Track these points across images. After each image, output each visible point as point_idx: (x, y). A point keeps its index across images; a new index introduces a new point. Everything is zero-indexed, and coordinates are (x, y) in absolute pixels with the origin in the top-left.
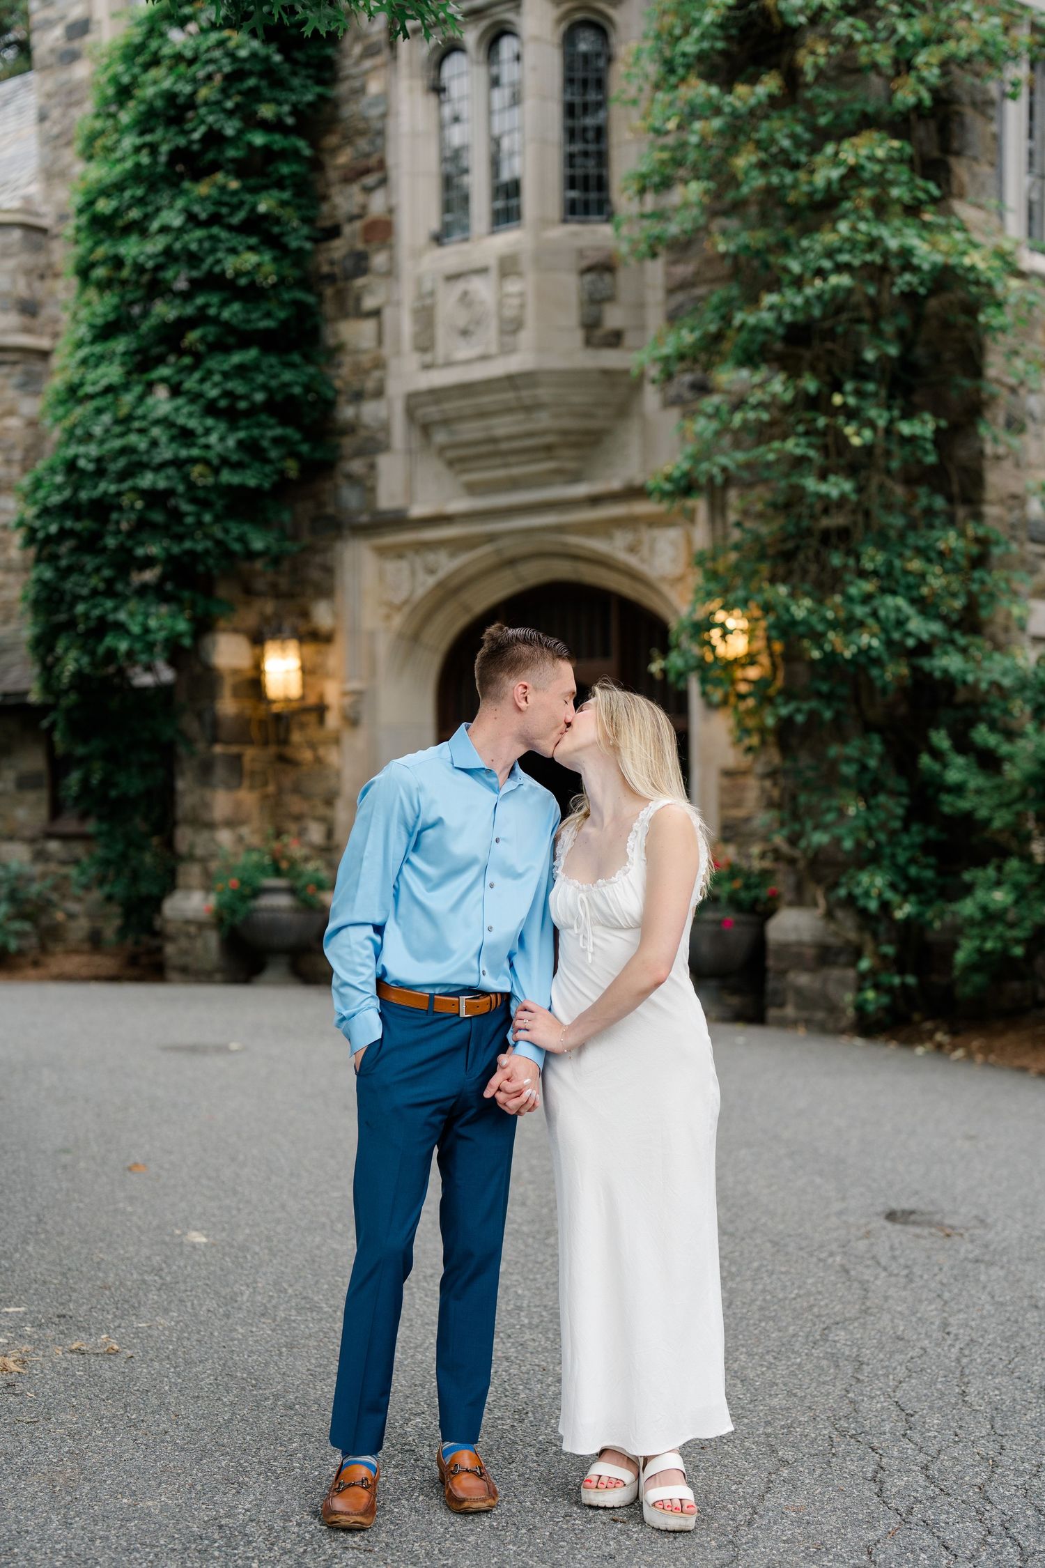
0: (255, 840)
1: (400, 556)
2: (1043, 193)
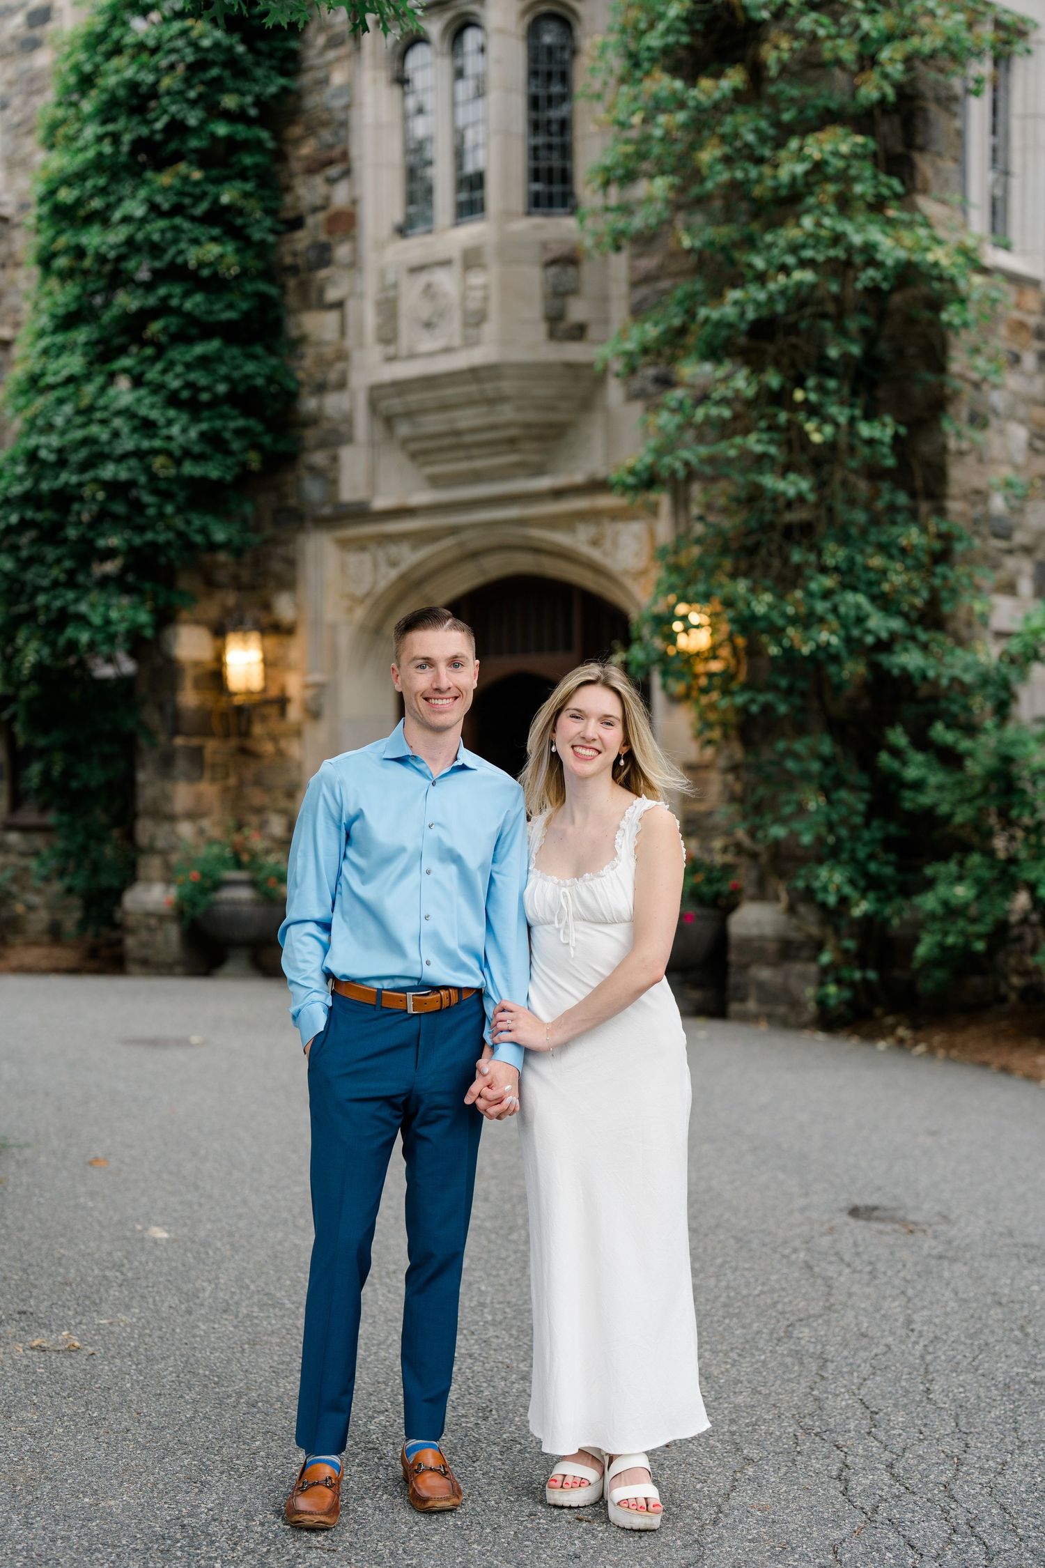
0: (216, 832)
1: (363, 549)
2: (1006, 189)
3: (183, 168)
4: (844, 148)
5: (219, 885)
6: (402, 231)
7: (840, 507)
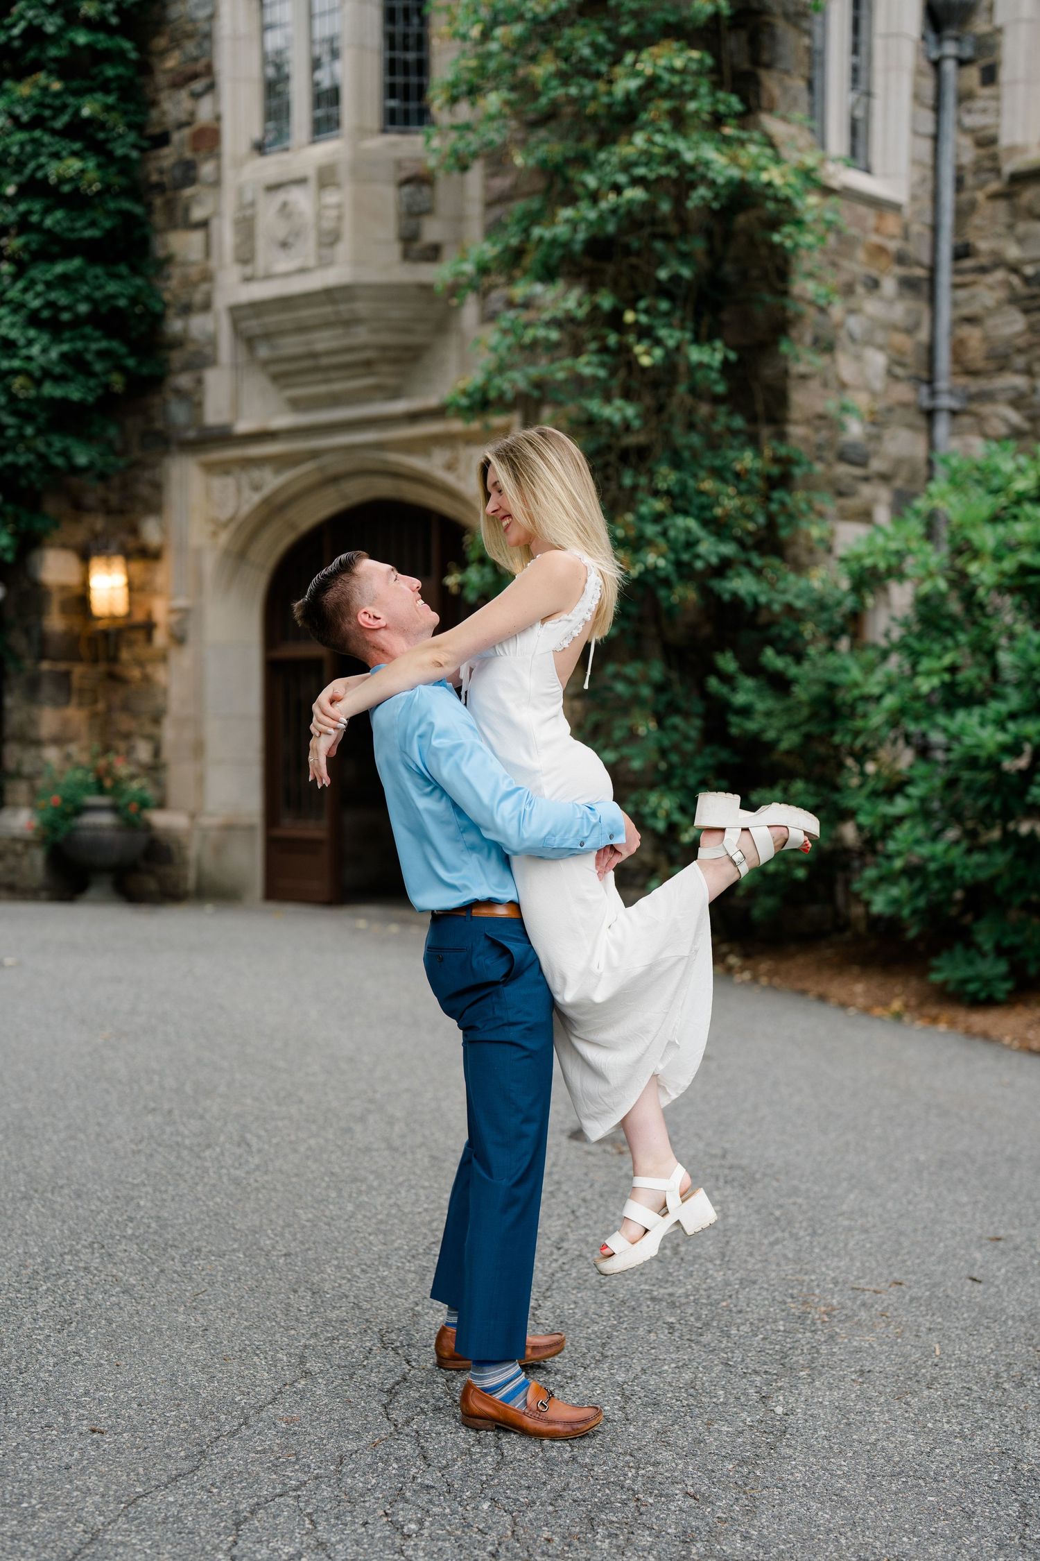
0: (84, 758)
1: (227, 473)
2: (868, 110)
3: (42, 78)
4: (678, 63)
5: (80, 810)
6: (260, 148)
7: (677, 430)
